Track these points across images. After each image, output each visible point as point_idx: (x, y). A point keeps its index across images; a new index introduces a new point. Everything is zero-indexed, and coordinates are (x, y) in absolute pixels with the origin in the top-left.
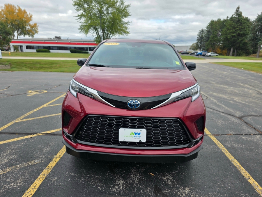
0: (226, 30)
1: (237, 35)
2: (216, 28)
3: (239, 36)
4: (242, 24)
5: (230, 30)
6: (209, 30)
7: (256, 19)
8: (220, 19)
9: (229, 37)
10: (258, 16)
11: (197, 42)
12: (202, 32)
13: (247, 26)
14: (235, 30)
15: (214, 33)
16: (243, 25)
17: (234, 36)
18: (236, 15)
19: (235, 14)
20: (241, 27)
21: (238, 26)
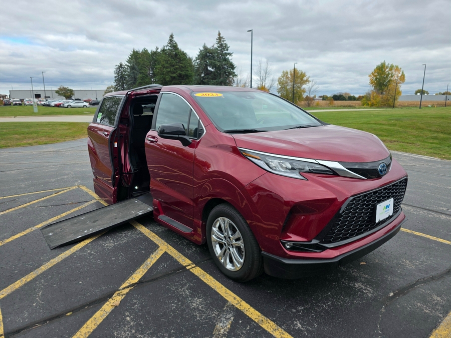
0: (161, 68)
1: (178, 76)
2: (143, 64)
3: (180, 78)
4: (181, 60)
5: (167, 68)
6: (133, 65)
7: (199, 56)
8: (147, 51)
9: (168, 79)
10: (199, 51)
11: (116, 85)
12: (121, 69)
13: (188, 65)
14: (175, 69)
15: (143, 71)
16: (183, 62)
17: (174, 77)
18: (171, 47)
19: (169, 45)
20: (180, 65)
21: (177, 63)
